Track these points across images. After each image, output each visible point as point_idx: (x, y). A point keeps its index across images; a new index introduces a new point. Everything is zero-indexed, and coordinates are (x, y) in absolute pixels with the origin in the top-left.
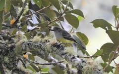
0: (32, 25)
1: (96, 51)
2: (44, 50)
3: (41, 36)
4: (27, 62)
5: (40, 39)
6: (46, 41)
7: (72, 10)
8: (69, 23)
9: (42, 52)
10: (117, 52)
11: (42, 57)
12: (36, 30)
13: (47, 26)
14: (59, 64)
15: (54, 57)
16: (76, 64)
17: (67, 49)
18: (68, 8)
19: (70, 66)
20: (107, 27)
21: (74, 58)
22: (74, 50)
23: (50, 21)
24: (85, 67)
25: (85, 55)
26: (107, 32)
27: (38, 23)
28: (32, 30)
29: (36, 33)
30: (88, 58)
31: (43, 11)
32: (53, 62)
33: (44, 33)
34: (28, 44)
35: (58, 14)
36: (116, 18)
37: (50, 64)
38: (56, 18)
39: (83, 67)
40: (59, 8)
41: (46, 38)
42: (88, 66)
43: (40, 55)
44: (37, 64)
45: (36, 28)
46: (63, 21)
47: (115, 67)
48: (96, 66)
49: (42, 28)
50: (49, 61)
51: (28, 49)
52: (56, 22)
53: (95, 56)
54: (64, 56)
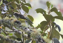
0: (4, 11)
1: (38, 25)
2: (10, 24)
3: (9, 17)
5: (8, 19)
6: (12, 19)
7: (25, 3)
9: (9, 25)
10: (49, 26)
11: (9, 28)
12: (6, 14)
13: (12, 12)
14: (18, 31)
15: (16, 28)
16: (27, 32)
17: (22, 24)
18: (23, 2)
19: (24, 33)
20: (43, 13)
21: (26, 28)
22: (26, 25)
23: (13, 9)
24: (32, 33)
25: (32, 27)
26: (43, 15)
27: (7, 10)
28: (4, 14)
29: (6, 15)
30: (33, 28)
31: (10, 4)
32: (15, 31)
33: (10, 15)
34: (2, 21)
35: (18, 6)
36: (48, 8)
37: (13, 32)
38: (17, 7)
39: (30, 33)
40: (18, 3)
41: (12, 18)
42: (33, 33)
43: (8, 27)
44: (7, 31)
45: (6, 13)
46: (20, 9)
47: (48, 33)
48: (37, 33)
49: (9, 13)
50: (13, 30)
51: (2, 23)
52: (17, 10)
53: (37, 28)
54: (21, 28)
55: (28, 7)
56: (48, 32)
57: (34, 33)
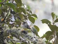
0: (12, 21)
1: (43, 35)
2: (18, 34)
3: (16, 27)
4: (9, 40)
5: (16, 29)
6: (19, 29)
7: (31, 14)
8: (30, 21)
9: (17, 35)
10: (53, 36)
12: (14, 24)
13: (19, 22)
14: (25, 41)
15: (22, 38)
16: (33, 41)
17: (29, 34)
18: (30, 13)
19: (30, 42)
20: (48, 23)
21: (32, 38)
23: (20, 19)
24: (37, 43)
25: (38, 37)
27: (15, 20)
28: (12, 24)
29: (14, 25)
30: (39, 38)
32: (22, 40)
33: (18, 26)
34: (10, 31)
36: (53, 19)
37: (20, 41)
38: (24, 18)
39: (36, 43)
40: (25, 13)
41: (19, 28)
43: (15, 36)
44: (14, 41)
45: (14, 23)
46: (27, 19)
48: (43, 42)
49: (17, 23)
50: (20, 40)
51: (10, 33)
52: (24, 20)
54: (27, 37)
55: (34, 17)
56: (53, 42)
57: (39, 42)
